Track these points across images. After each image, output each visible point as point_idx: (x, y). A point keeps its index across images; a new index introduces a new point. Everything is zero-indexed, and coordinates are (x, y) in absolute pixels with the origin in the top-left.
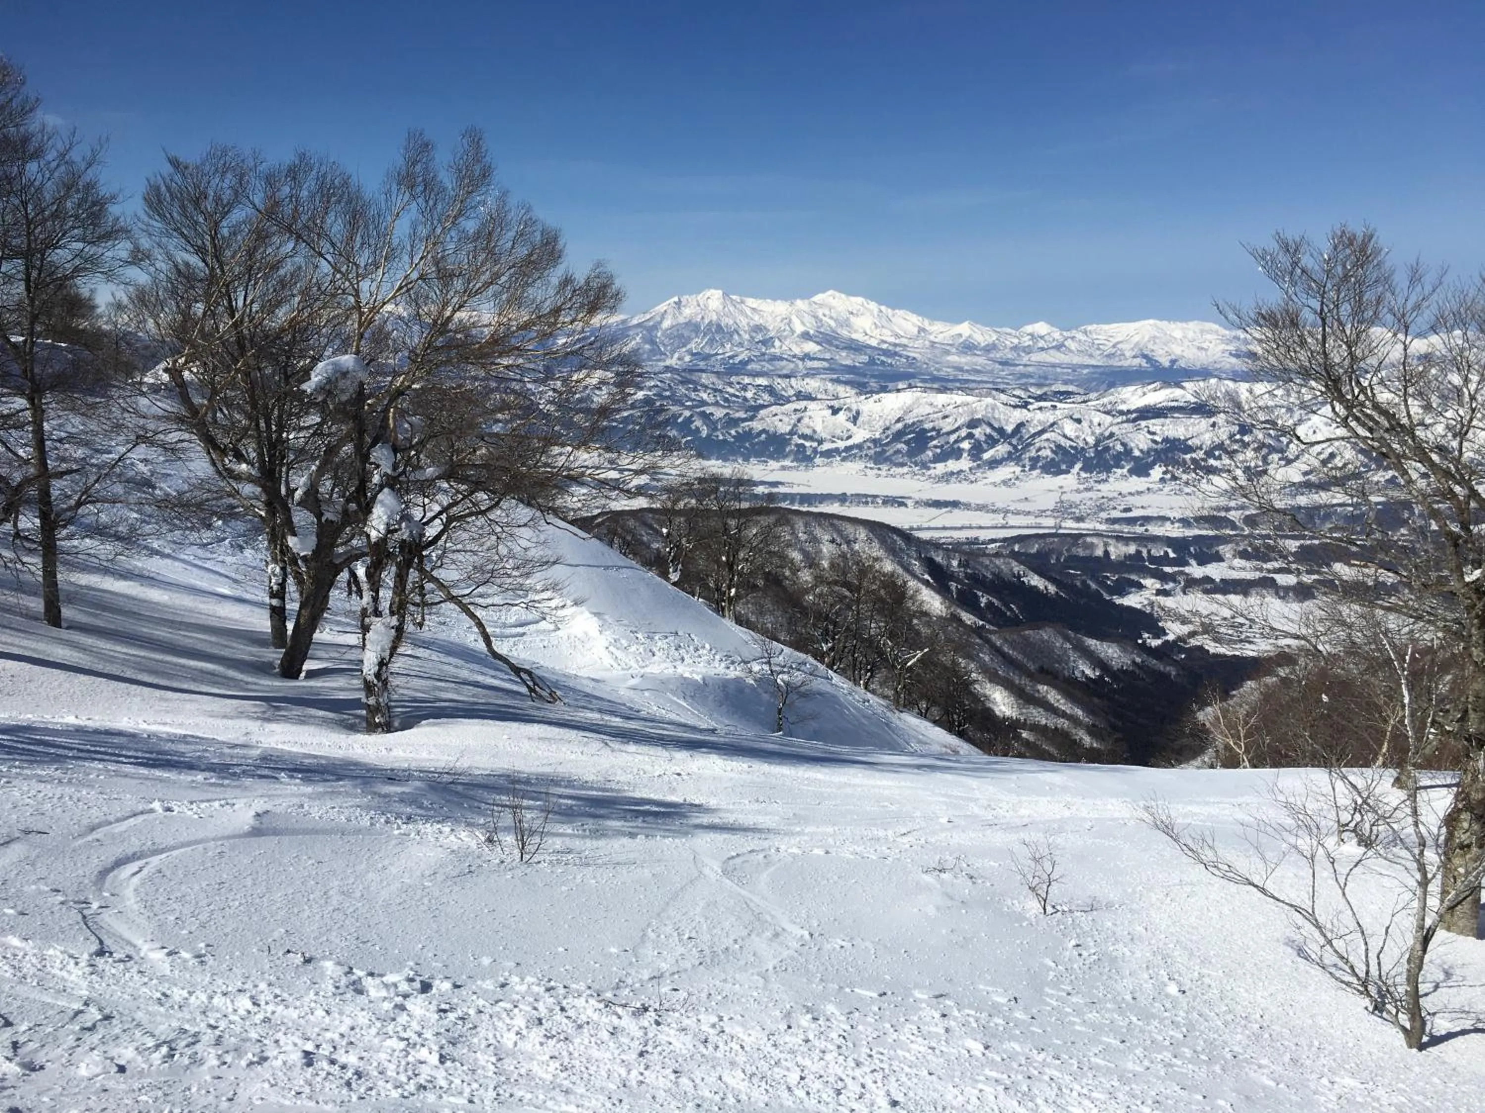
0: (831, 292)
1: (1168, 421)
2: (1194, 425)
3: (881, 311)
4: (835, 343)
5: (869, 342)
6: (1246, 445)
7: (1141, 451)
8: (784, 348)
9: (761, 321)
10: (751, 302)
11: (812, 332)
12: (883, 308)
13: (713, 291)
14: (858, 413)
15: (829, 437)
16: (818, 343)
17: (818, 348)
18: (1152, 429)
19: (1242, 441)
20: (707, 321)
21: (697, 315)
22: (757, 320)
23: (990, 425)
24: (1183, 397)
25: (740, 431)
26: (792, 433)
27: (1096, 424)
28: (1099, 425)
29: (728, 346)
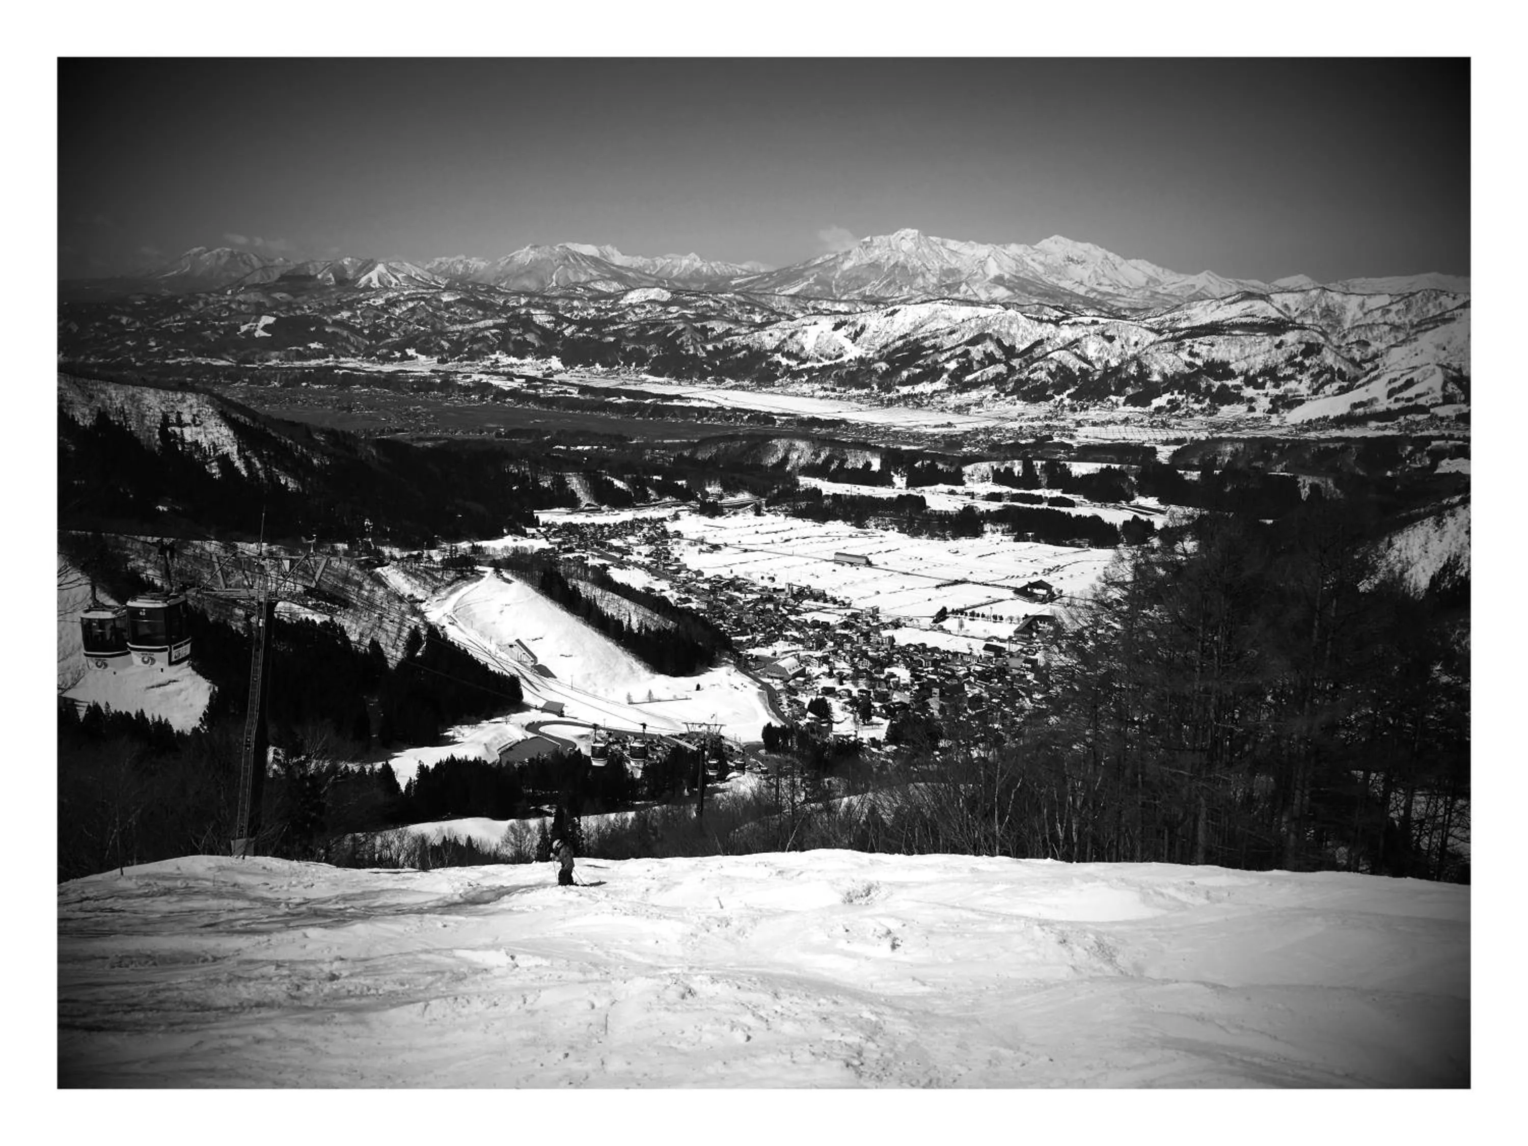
0: (1055, 238)
1: (1220, 339)
2: (1254, 344)
3: (1107, 258)
4: (1030, 288)
5: (1076, 291)
6: (1302, 368)
7: (1164, 376)
8: (970, 292)
9: (958, 265)
10: (952, 244)
11: (1007, 276)
12: (1111, 255)
13: (908, 230)
14: (863, 328)
15: (816, 355)
16: (1009, 288)
17: (1008, 293)
18: (1196, 349)
19: (1301, 364)
20: (892, 262)
21: (883, 255)
22: (954, 263)
23: (999, 343)
24: (1263, 311)
25: (720, 346)
26: (777, 350)
27: (1132, 342)
28: (1136, 344)
29: (905, 290)
